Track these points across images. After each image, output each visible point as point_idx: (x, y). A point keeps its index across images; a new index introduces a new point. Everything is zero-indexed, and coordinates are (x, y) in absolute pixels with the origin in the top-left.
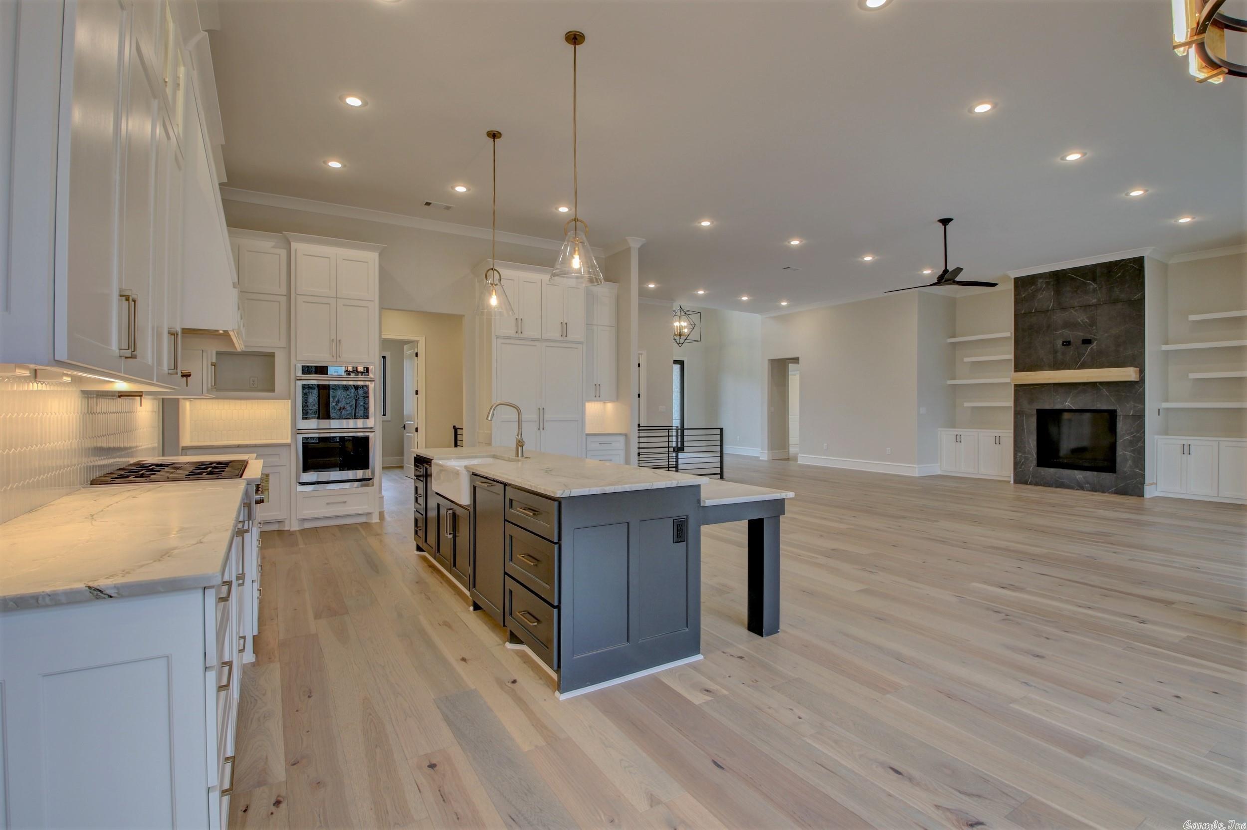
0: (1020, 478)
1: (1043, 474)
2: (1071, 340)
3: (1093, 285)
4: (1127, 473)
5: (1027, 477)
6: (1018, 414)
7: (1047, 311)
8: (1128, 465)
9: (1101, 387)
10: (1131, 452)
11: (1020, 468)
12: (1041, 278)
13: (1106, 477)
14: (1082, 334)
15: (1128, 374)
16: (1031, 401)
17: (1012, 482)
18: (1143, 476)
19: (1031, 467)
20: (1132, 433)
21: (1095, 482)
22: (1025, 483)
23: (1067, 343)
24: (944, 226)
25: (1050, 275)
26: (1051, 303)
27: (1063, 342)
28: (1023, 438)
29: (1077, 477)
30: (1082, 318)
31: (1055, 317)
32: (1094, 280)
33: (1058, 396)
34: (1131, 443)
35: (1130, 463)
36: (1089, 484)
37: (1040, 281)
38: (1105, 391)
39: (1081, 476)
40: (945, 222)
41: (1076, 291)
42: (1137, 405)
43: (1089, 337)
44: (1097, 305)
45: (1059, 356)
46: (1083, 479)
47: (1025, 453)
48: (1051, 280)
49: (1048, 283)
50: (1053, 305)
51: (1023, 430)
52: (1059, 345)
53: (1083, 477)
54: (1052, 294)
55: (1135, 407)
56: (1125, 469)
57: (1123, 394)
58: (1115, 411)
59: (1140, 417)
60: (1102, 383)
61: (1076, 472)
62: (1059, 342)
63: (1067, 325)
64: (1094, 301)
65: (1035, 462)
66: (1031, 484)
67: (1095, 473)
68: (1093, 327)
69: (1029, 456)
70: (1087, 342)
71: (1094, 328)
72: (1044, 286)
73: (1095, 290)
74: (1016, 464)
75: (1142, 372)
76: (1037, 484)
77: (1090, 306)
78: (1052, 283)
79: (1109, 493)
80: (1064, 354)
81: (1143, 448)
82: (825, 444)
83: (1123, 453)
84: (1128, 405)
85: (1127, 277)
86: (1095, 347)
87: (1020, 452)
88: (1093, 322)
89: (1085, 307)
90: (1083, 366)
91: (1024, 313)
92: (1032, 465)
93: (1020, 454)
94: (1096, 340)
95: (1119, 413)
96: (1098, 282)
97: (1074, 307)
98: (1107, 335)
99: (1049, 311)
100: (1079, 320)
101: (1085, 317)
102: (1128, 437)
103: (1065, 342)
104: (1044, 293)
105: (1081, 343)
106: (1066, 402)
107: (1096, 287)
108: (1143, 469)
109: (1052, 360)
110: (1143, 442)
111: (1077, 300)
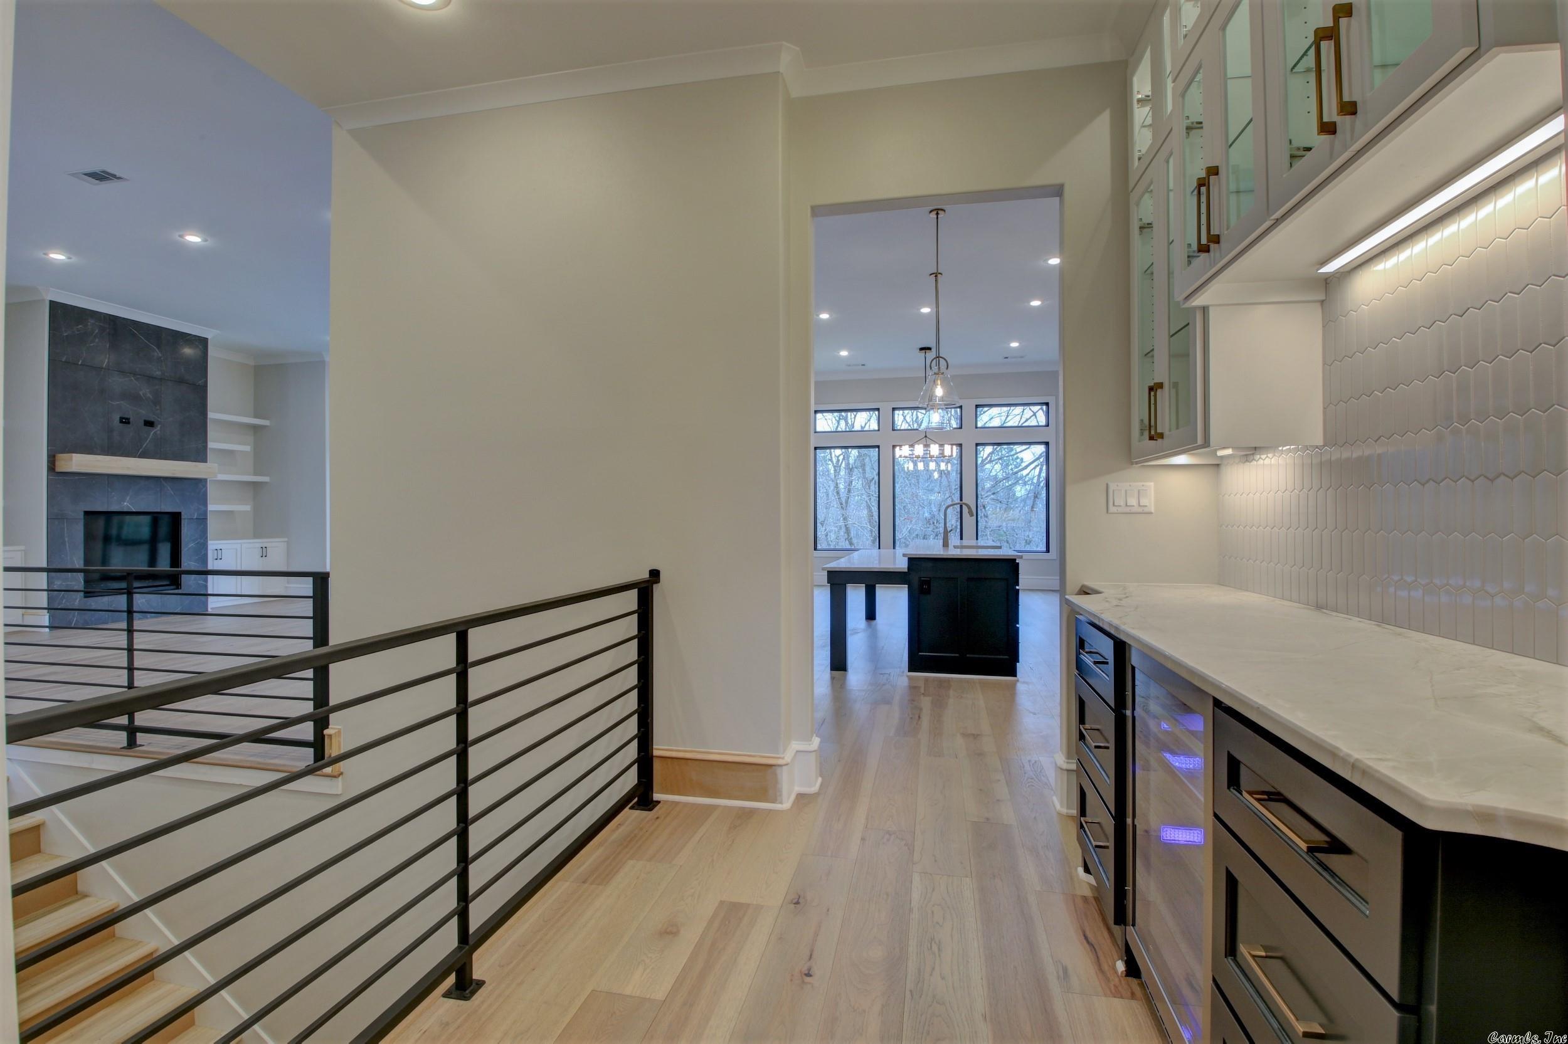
1: (94, 607)
2: (131, 418)
3: (157, 353)
5: (71, 616)
6: (53, 517)
7: (101, 368)
9: (165, 484)
10: (195, 561)
11: (60, 603)
12: (93, 317)
13: (171, 597)
14: (145, 413)
16: (76, 499)
17: (47, 629)
18: (206, 588)
19: (75, 598)
20: (195, 539)
22: (67, 626)
23: (125, 421)
25: (104, 317)
26: (106, 358)
27: (121, 418)
30: (144, 391)
31: (110, 380)
32: (160, 347)
33: (113, 494)
34: (196, 551)
37: (91, 321)
38: (170, 488)
39: (144, 600)
41: (137, 353)
42: (200, 507)
43: (151, 418)
44: (161, 379)
45: (116, 437)
48: (107, 326)
49: (102, 329)
50: (108, 362)
51: (65, 543)
52: (115, 421)
54: (108, 346)
55: (198, 509)
57: (188, 493)
58: (180, 514)
59: (202, 520)
60: (166, 479)
62: (116, 417)
63: (126, 395)
64: (159, 373)
65: (81, 593)
66: (74, 627)
67: (159, 594)
68: (156, 406)
69: (74, 583)
70: (149, 424)
71: (158, 407)
72: (97, 331)
73: (159, 359)
76: (85, 624)
77: (153, 378)
78: (108, 330)
79: (174, 616)
80: (121, 433)
81: (206, 555)
83: (189, 564)
84: (192, 507)
86: (159, 432)
88: (157, 401)
89: (150, 378)
90: (144, 455)
91: (63, 361)
92: (77, 596)
94: (160, 423)
95: (184, 515)
96: (164, 351)
97: (135, 375)
98: (171, 419)
99: (103, 370)
100: (141, 393)
101: (148, 391)
102: (192, 545)
103: (124, 418)
104: (97, 340)
105: (143, 424)
106: (124, 502)
107: (160, 355)
108: (206, 580)
109: (106, 441)
110: (207, 548)
111: (139, 366)
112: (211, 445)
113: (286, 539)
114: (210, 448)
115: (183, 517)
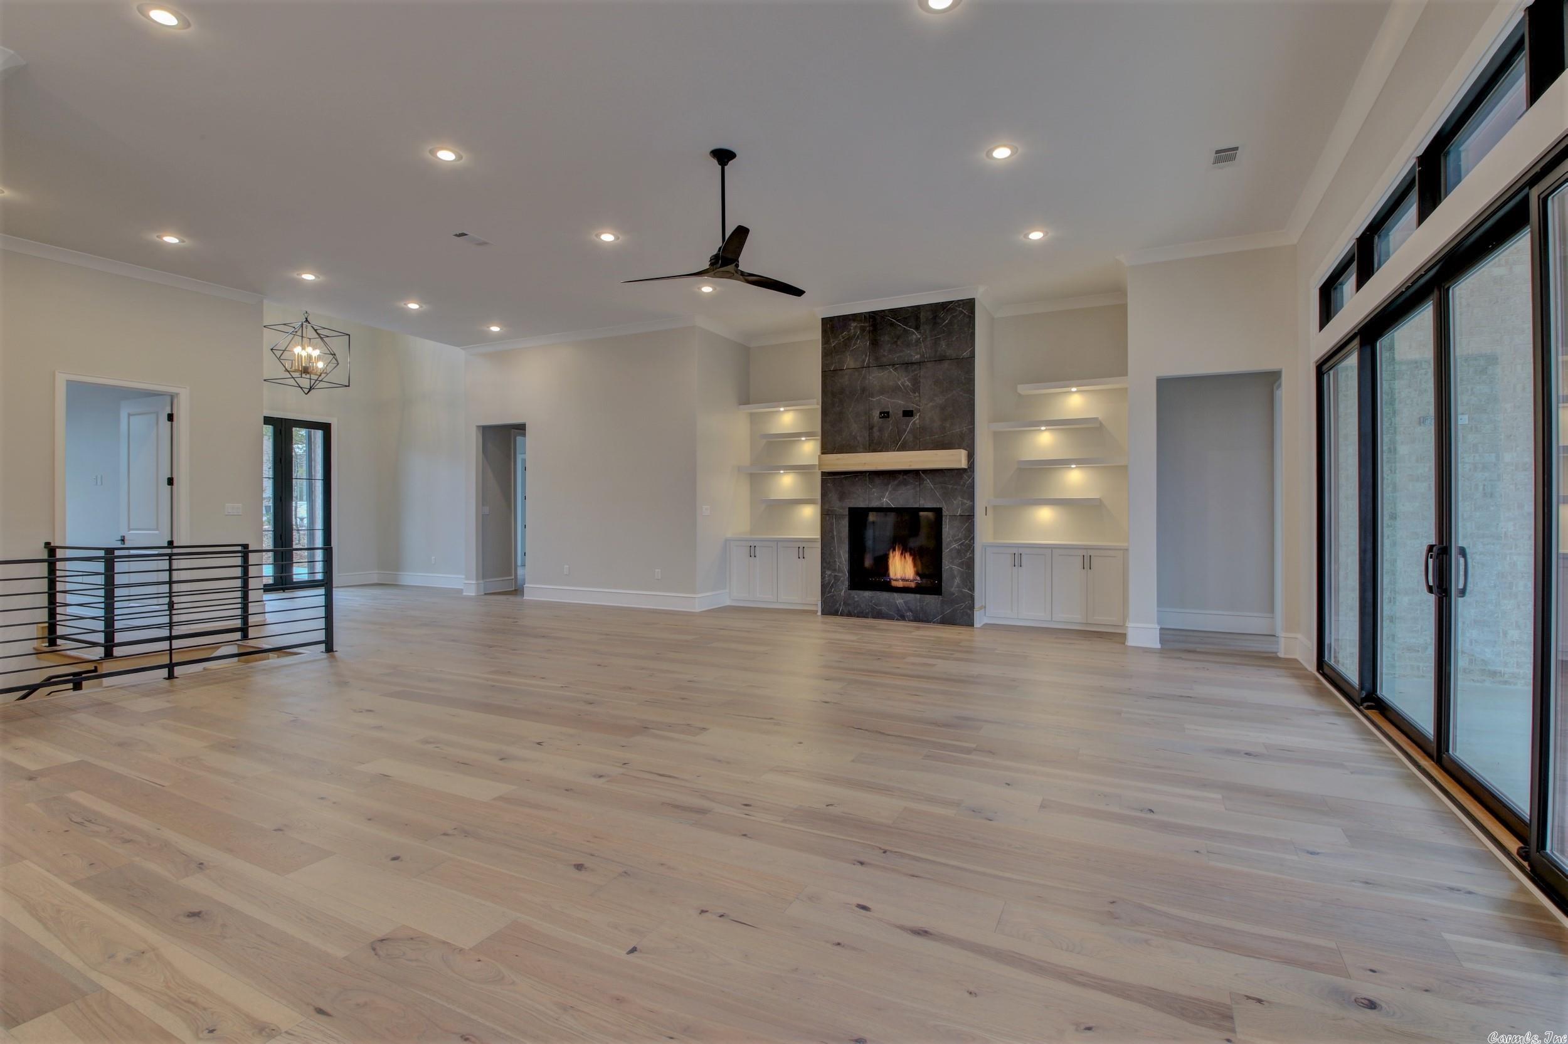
0: (831, 608)
1: (856, 599)
2: (891, 412)
3: (916, 335)
4: (954, 594)
5: (838, 605)
6: (826, 514)
7: (863, 368)
8: (956, 584)
9: (925, 477)
10: (959, 565)
11: (830, 592)
12: (854, 320)
13: (930, 600)
14: (902, 403)
15: (955, 458)
16: (842, 497)
17: (819, 613)
18: (972, 598)
19: (842, 590)
20: (960, 539)
21: (919, 608)
22: (835, 613)
23: (885, 415)
24: (720, 167)
25: (864, 316)
26: (866, 356)
27: (881, 413)
28: (832, 549)
29: (897, 602)
30: (902, 380)
31: (870, 377)
32: (917, 328)
33: (874, 490)
34: (960, 553)
35: (957, 581)
36: (912, 611)
37: (854, 324)
38: (929, 482)
39: (902, 601)
40: (723, 156)
41: (896, 342)
42: (966, 501)
43: (911, 407)
44: (920, 362)
45: (876, 434)
46: (904, 605)
47: (835, 570)
48: (867, 325)
49: (863, 329)
50: (869, 360)
51: (832, 537)
52: (875, 418)
53: (904, 602)
54: (868, 344)
55: (963, 504)
56: (953, 590)
57: (950, 486)
58: (941, 509)
59: (969, 518)
60: (925, 471)
61: (896, 595)
62: (876, 414)
63: (884, 388)
64: (917, 357)
65: (847, 584)
66: (842, 615)
67: (918, 596)
68: (915, 393)
69: (840, 575)
70: (908, 414)
71: (917, 394)
72: (859, 332)
73: (918, 341)
74: (823, 586)
75: (971, 457)
76: (849, 615)
77: (912, 363)
78: (868, 328)
79: (934, 623)
80: (881, 430)
81: (972, 559)
82: (566, 566)
83: (951, 568)
84: (955, 502)
85: (956, 326)
86: (917, 422)
87: (828, 569)
88: (916, 388)
89: (907, 365)
90: (904, 448)
91: (834, 370)
92: (844, 587)
93: (828, 572)
94: (919, 411)
95: (945, 513)
96: (922, 331)
97: (893, 365)
98: (931, 404)
100: (900, 383)
101: (906, 379)
102: (955, 546)
103: (884, 413)
104: (858, 342)
105: (901, 415)
106: (884, 497)
107: (918, 337)
108: (972, 589)
109: (867, 439)
110: (973, 551)
111: (898, 355)
112: (979, 427)
114: (979, 430)
115: (944, 514)
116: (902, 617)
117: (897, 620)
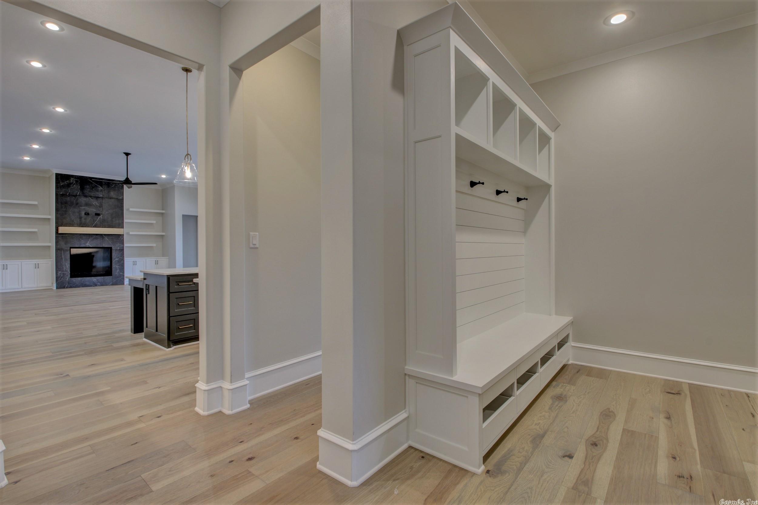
0: (61, 285)
1: (74, 281)
2: (90, 213)
3: (100, 188)
4: (117, 275)
5: (65, 284)
6: (58, 250)
7: (77, 195)
8: (117, 272)
9: (105, 237)
10: (119, 265)
11: (60, 280)
12: (72, 177)
13: (108, 278)
14: (95, 210)
15: (116, 231)
16: (66, 243)
17: (55, 288)
18: (124, 276)
20: (119, 257)
21: (103, 281)
22: (64, 288)
23: (87, 214)
25: (78, 177)
26: (78, 191)
27: (85, 213)
28: (62, 263)
29: (93, 280)
30: (95, 203)
31: (80, 200)
32: (102, 186)
33: (82, 240)
34: (119, 261)
35: (118, 270)
36: (100, 283)
37: (72, 179)
38: (106, 238)
39: (95, 280)
41: (92, 189)
43: (98, 212)
44: (102, 198)
45: (83, 220)
47: (63, 271)
48: (79, 180)
49: (76, 181)
50: (80, 193)
51: (62, 258)
52: (83, 215)
53: (97, 280)
54: (79, 187)
55: (120, 246)
56: (116, 274)
57: (115, 240)
58: (111, 248)
59: (122, 250)
60: (105, 235)
61: (93, 278)
62: (83, 213)
63: (87, 205)
64: (101, 196)
65: (69, 276)
66: (67, 288)
67: (102, 277)
68: (100, 208)
69: (66, 273)
70: (98, 215)
71: (101, 208)
72: (74, 182)
73: (101, 190)
74: (57, 278)
75: (122, 231)
76: (71, 287)
77: (99, 197)
78: (79, 182)
79: (109, 285)
80: (85, 219)
81: (123, 263)
83: (115, 267)
84: (117, 245)
85: (117, 188)
86: (102, 218)
87: (60, 271)
88: (101, 206)
89: (97, 198)
90: (95, 226)
91: (62, 194)
92: (68, 277)
94: (102, 214)
95: (113, 248)
96: (103, 187)
97: (91, 197)
98: (107, 212)
99: (77, 196)
100: (94, 203)
101: (96, 202)
102: (117, 259)
103: (86, 213)
104: (75, 186)
105: (95, 215)
106: (87, 243)
107: (102, 189)
108: (123, 273)
109: (79, 222)
110: (124, 260)
111: (93, 193)
112: (125, 221)
113: (168, 257)
114: (125, 222)
116: (96, 285)
117: (94, 286)
